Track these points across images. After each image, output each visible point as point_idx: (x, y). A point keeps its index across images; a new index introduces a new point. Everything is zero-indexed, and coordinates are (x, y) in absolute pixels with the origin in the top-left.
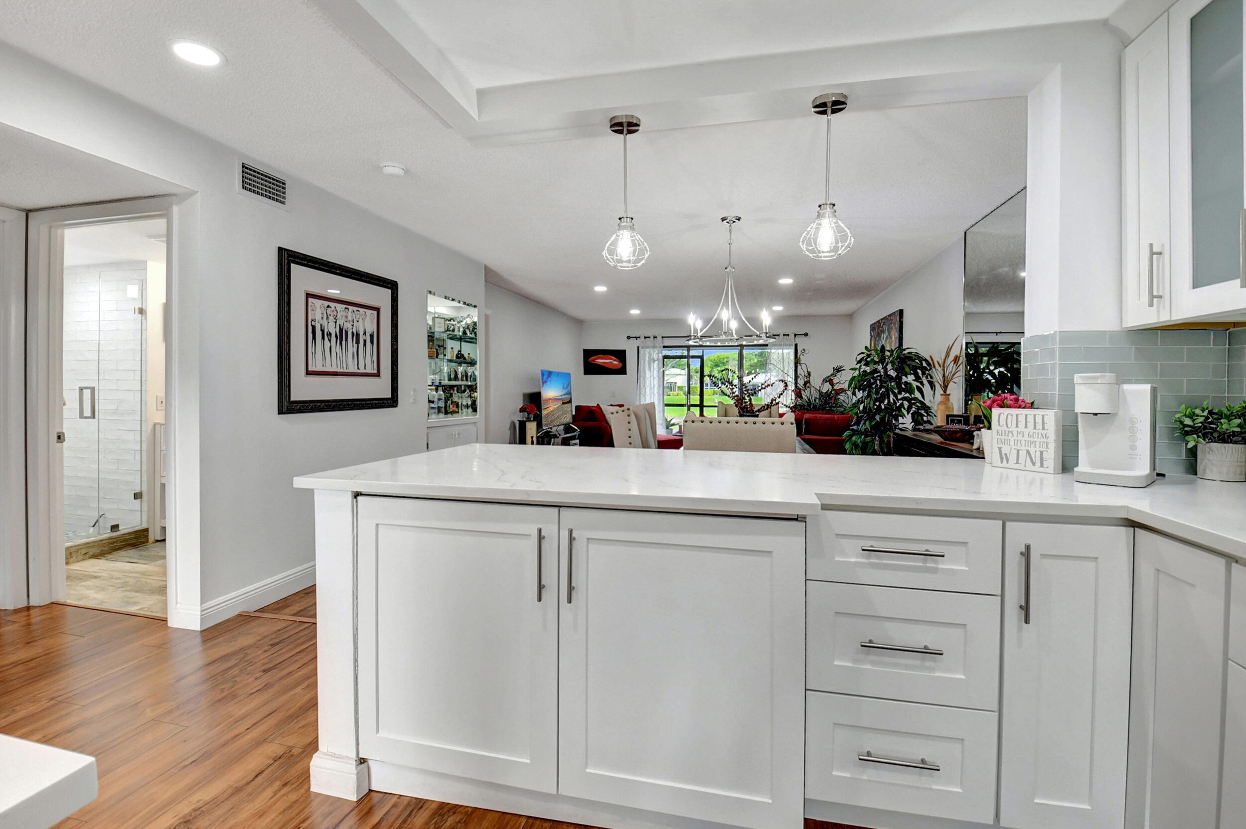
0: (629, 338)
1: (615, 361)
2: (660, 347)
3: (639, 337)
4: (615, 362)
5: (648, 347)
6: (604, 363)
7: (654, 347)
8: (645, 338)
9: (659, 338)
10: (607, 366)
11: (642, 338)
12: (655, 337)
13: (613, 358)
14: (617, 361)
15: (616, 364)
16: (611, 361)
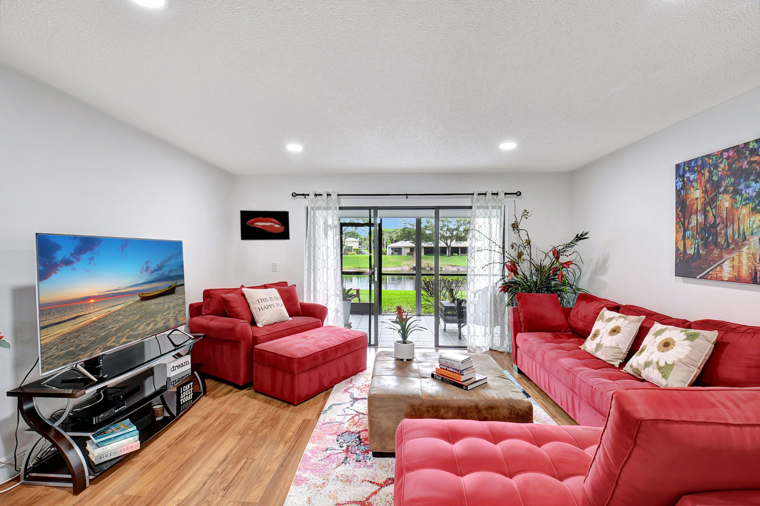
0: (295, 195)
1: (276, 224)
2: (335, 208)
3: (308, 195)
4: (277, 226)
5: (319, 208)
6: (264, 226)
7: (327, 208)
8: (316, 195)
9: (334, 197)
10: (267, 229)
11: (312, 196)
12: (328, 195)
13: (274, 220)
14: (278, 224)
15: (277, 228)
16: (272, 224)
